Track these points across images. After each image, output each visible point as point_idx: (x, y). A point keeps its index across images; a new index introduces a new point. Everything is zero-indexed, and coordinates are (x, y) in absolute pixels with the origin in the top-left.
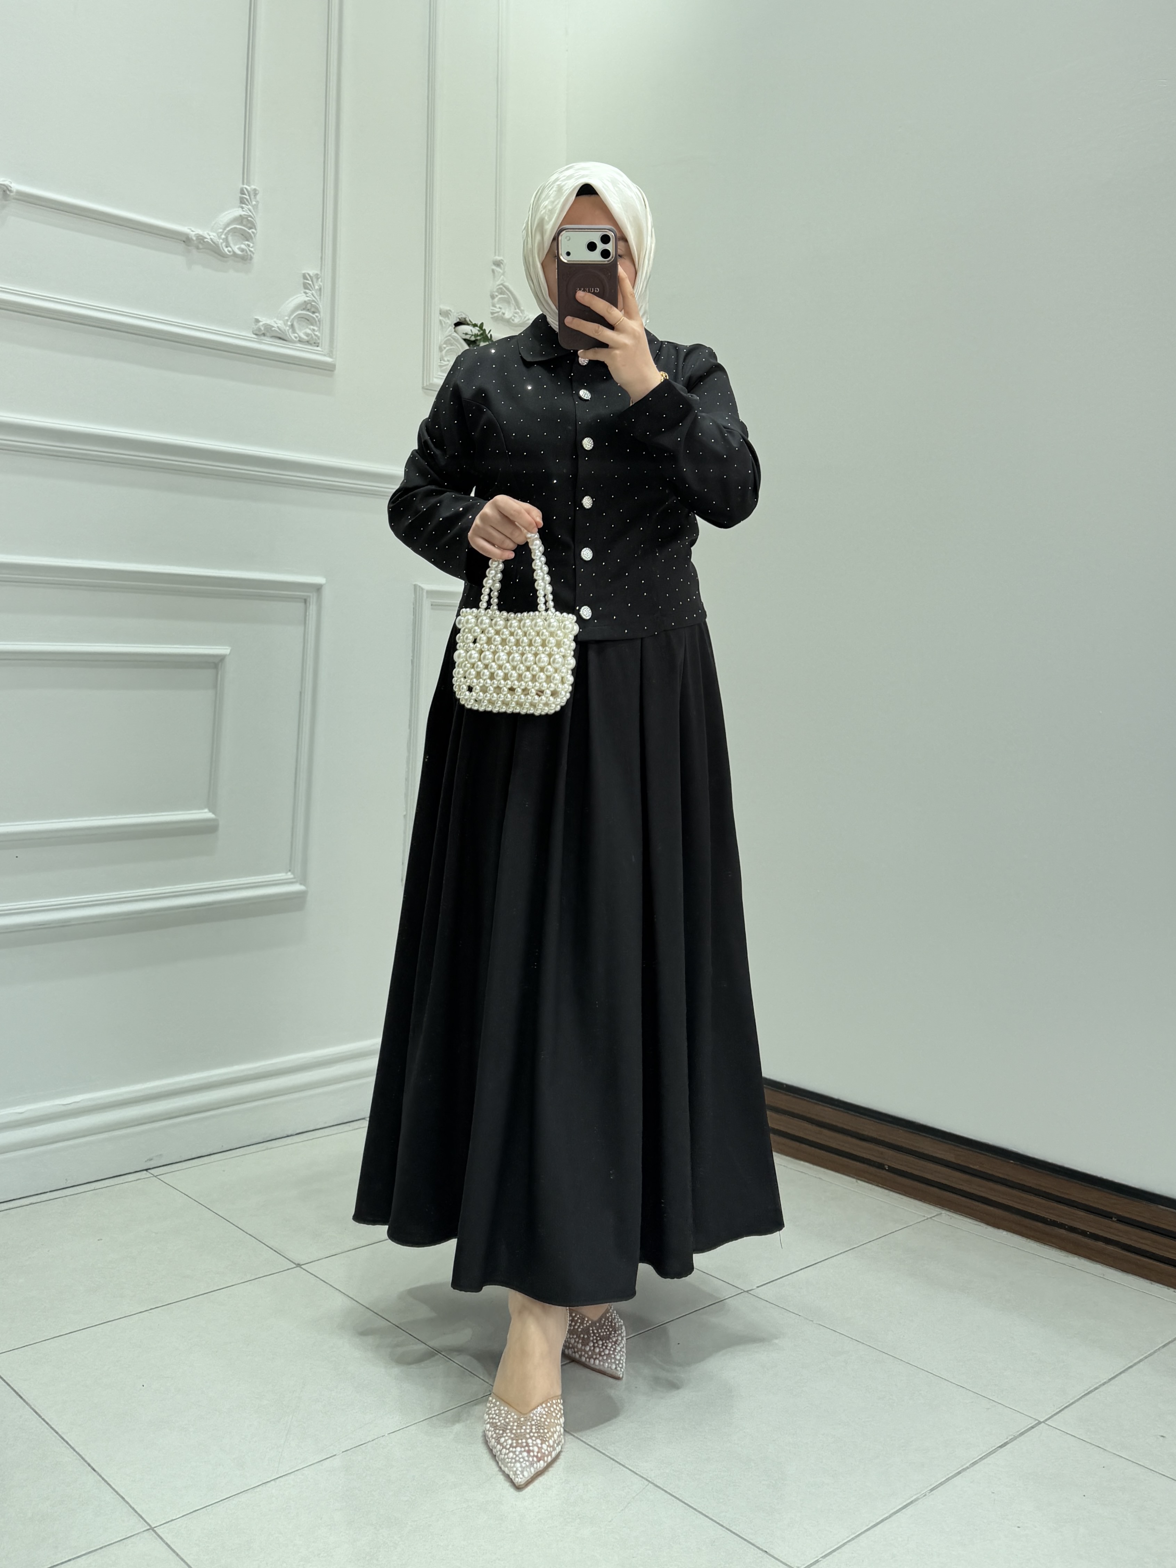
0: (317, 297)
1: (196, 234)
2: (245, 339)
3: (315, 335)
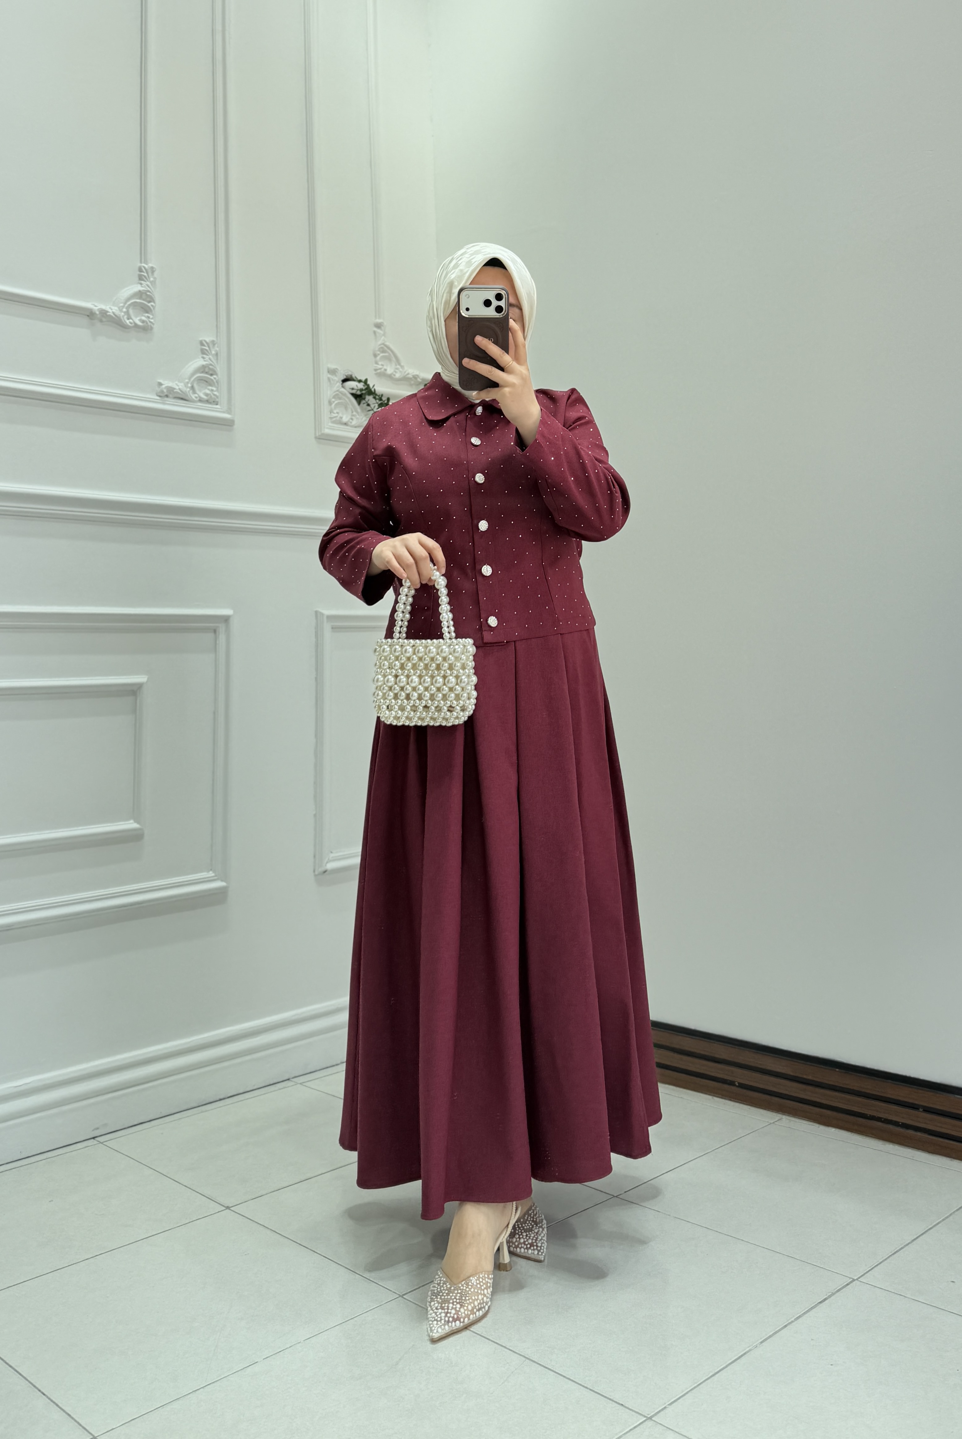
0: (213, 360)
1: (99, 309)
2: (149, 401)
3: (215, 395)
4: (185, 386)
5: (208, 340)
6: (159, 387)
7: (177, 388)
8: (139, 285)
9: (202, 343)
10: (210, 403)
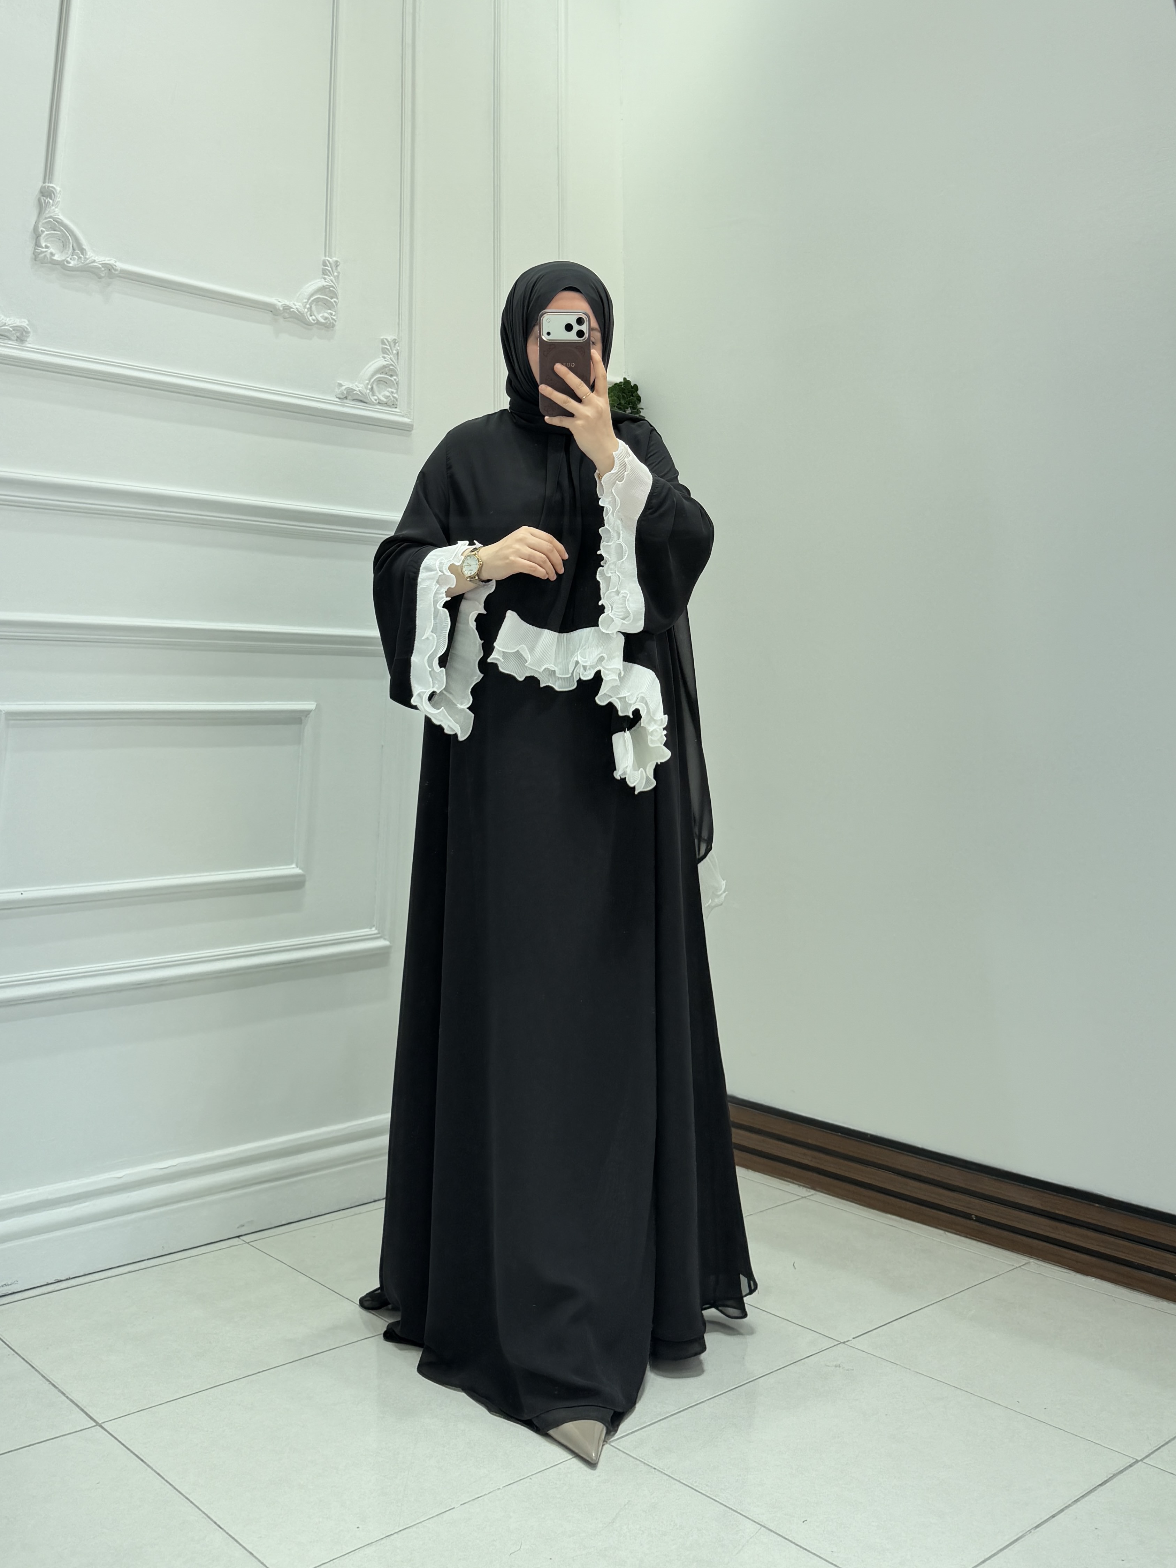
0: (394, 360)
1: (282, 305)
2: (329, 403)
3: (394, 397)
4: (365, 388)
5: (390, 338)
6: (339, 389)
7: (357, 389)
8: (323, 280)
9: (383, 343)
10: (389, 406)
